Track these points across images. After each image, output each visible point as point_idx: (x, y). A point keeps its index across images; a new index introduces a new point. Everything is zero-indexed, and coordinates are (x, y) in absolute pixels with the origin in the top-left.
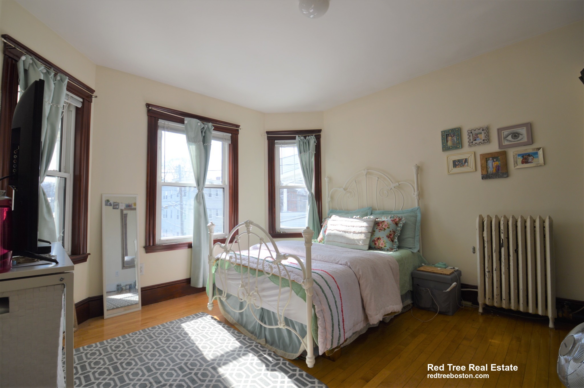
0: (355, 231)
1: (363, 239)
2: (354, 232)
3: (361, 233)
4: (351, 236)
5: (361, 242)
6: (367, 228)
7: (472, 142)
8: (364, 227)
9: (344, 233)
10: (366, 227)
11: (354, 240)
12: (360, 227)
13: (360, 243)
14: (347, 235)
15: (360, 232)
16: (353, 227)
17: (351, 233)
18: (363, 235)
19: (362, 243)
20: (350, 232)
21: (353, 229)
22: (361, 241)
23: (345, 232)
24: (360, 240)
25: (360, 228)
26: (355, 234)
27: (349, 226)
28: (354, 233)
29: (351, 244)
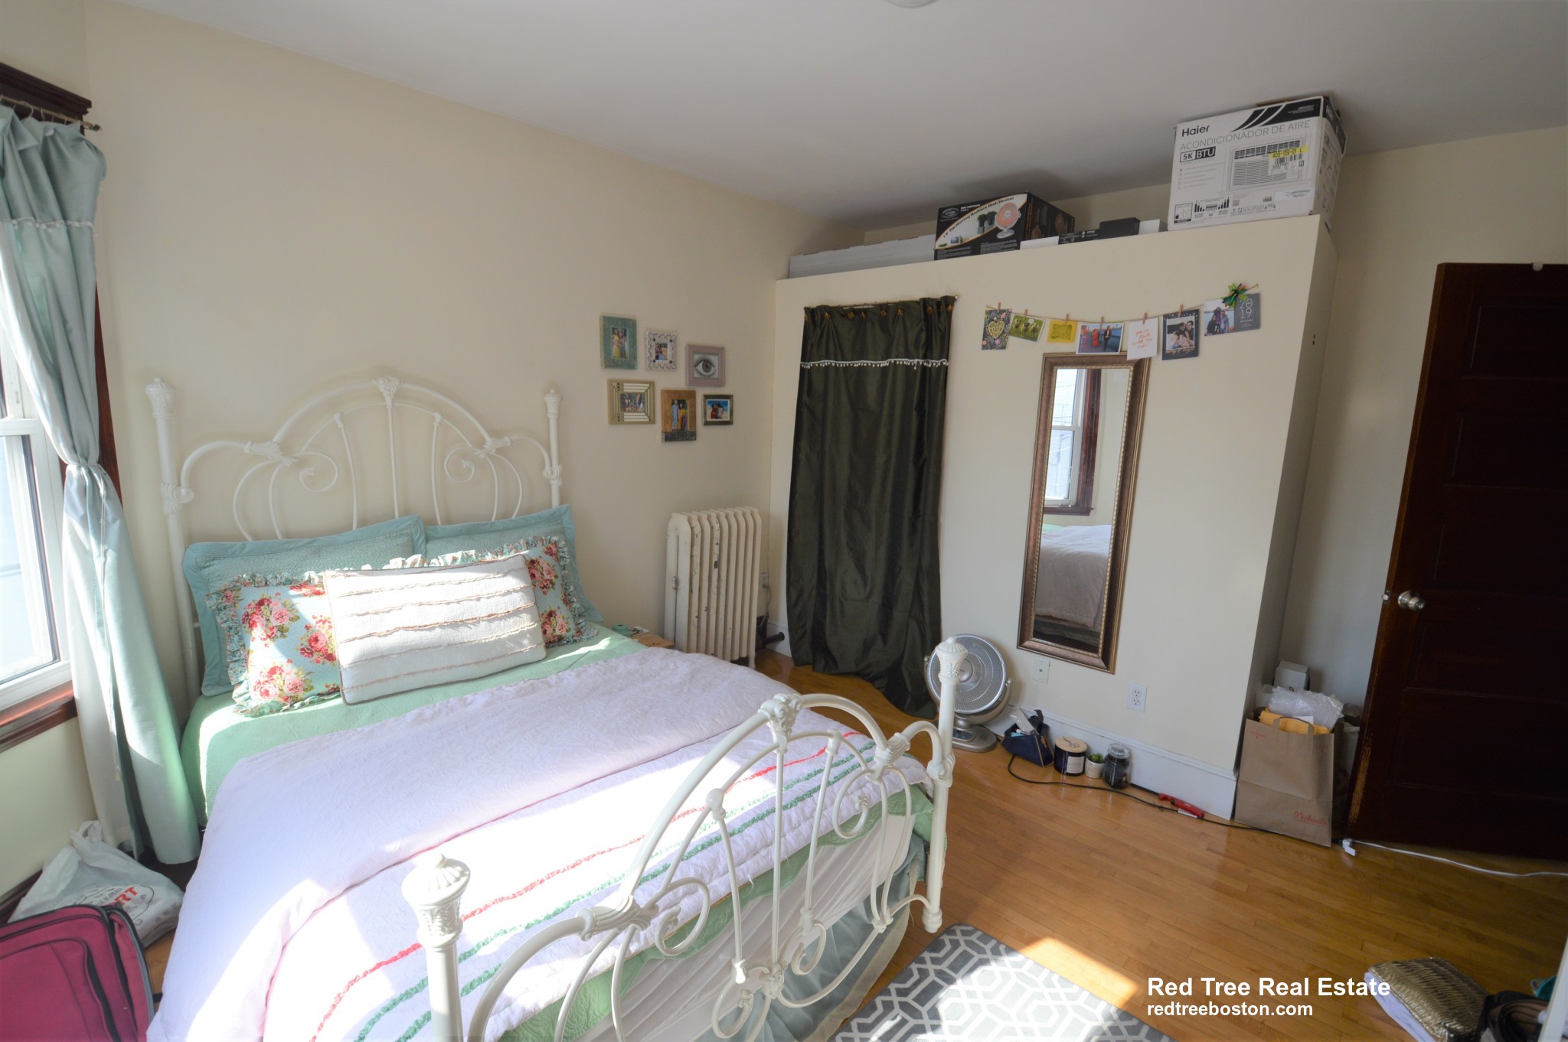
0: (494, 612)
1: (529, 631)
2: (489, 616)
3: (517, 612)
4: (484, 634)
5: (526, 642)
6: (526, 593)
7: (654, 361)
8: (515, 591)
9: (450, 631)
10: (522, 590)
11: (499, 642)
12: (504, 595)
13: (524, 646)
14: (466, 634)
15: (511, 609)
16: (478, 599)
17: (478, 622)
18: (525, 617)
19: (531, 644)
20: (476, 621)
21: (483, 609)
22: (525, 637)
23: (455, 625)
24: (522, 635)
25: (505, 597)
26: (496, 622)
27: (458, 602)
28: (492, 618)
29: (494, 658)
